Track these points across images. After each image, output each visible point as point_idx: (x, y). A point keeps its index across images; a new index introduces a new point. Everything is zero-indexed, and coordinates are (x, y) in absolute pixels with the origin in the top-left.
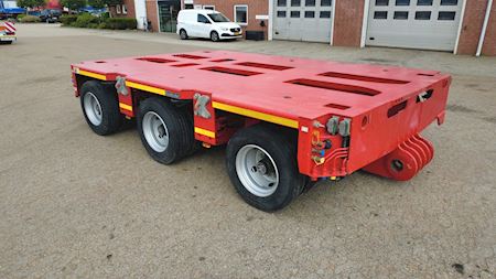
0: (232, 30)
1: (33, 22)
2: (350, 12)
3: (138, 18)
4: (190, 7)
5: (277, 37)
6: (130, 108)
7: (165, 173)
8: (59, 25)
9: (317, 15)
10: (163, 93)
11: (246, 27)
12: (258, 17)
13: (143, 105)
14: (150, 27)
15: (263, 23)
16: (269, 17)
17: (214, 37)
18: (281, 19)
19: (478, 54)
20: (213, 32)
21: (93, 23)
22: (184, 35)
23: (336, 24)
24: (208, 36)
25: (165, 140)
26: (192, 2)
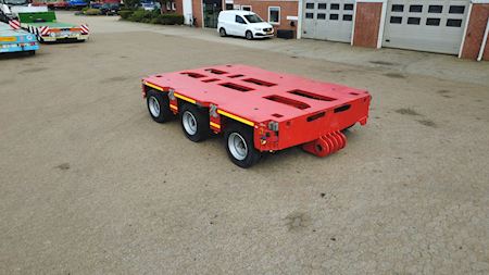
0: (265, 30)
1: (95, 15)
2: (369, 16)
3: (185, 14)
4: (230, 7)
5: (305, 36)
6: (176, 108)
7: (194, 146)
8: (118, 18)
9: (341, 17)
10: (194, 102)
11: (277, 26)
12: (288, 18)
13: (184, 107)
14: (195, 23)
15: (293, 24)
16: (299, 19)
17: (248, 36)
18: (309, 20)
19: (479, 59)
20: (248, 32)
21: (146, 18)
22: (224, 33)
23: (357, 27)
24: (244, 35)
25: (194, 128)
26: (232, 2)
